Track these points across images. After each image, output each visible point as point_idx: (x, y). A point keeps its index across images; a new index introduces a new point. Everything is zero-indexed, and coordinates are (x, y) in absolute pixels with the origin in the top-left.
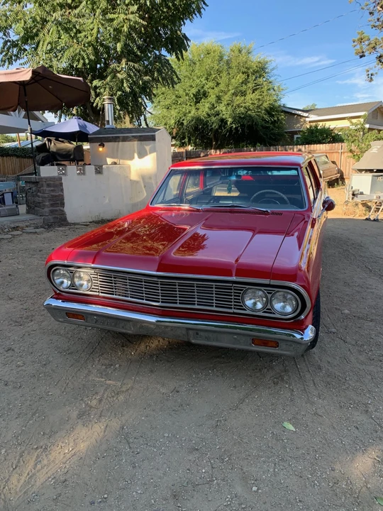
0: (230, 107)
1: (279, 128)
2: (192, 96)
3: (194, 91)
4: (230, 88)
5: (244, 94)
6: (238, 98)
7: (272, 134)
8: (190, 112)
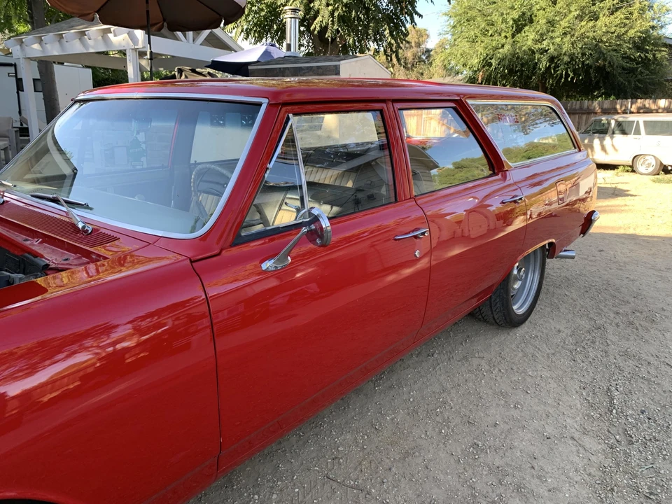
0: (569, 36)
1: (653, 72)
2: (511, 22)
3: (515, 15)
4: (572, 9)
5: (595, 17)
6: (583, 23)
7: (639, 81)
8: (503, 46)
